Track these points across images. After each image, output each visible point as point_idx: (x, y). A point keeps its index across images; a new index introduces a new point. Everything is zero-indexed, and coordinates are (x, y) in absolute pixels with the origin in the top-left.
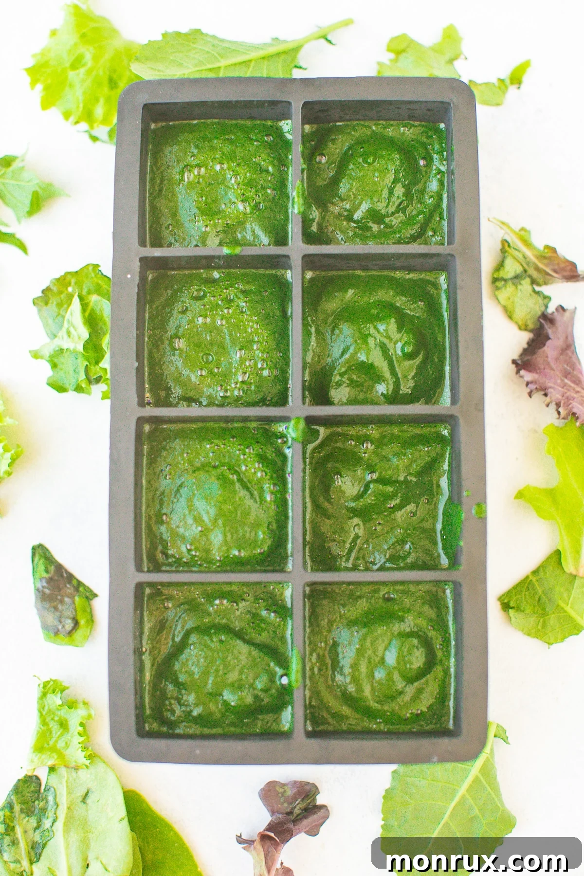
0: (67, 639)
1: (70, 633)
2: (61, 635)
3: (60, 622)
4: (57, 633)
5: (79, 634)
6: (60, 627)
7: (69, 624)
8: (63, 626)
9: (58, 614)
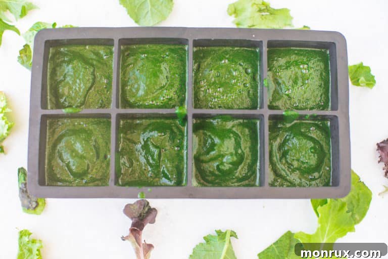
0: (33, 211)
1: (34, 208)
2: (30, 209)
3: (30, 203)
4: (28, 208)
5: (38, 209)
6: (30, 206)
7: (34, 204)
8: (32, 205)
9: (29, 200)
